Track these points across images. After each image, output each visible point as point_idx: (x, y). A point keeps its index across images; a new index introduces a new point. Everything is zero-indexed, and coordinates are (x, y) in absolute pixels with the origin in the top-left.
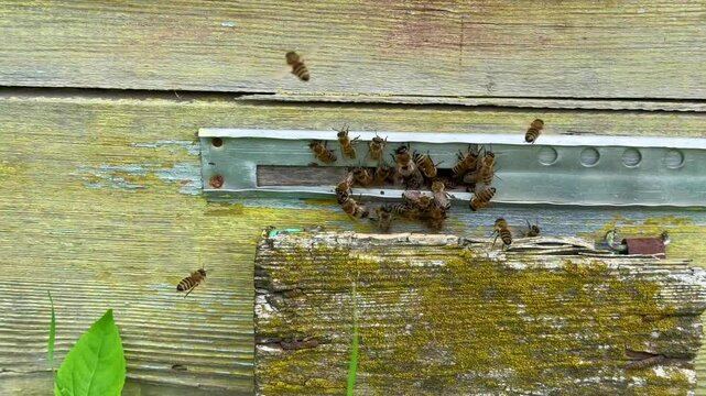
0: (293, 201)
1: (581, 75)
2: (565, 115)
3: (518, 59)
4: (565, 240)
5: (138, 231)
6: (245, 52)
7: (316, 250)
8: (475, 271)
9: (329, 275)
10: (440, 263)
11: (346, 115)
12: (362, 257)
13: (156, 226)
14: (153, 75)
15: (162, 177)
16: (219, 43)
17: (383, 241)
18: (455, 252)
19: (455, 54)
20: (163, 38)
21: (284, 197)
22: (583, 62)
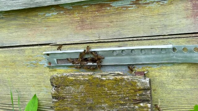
0: (66, 67)
1: (118, 33)
2: (116, 43)
3: (104, 30)
4: (116, 72)
5: (38, 76)
6: (50, 34)
7: (61, 77)
8: (95, 80)
9: (64, 82)
10: (87, 79)
11: (72, 47)
12: (70, 78)
13: (41, 75)
14: (34, 41)
15: (40, 63)
16: (45, 33)
17: (76, 74)
18: (91, 76)
19: (91, 30)
20: (34, 33)
21: (64, 66)
22: (118, 30)
